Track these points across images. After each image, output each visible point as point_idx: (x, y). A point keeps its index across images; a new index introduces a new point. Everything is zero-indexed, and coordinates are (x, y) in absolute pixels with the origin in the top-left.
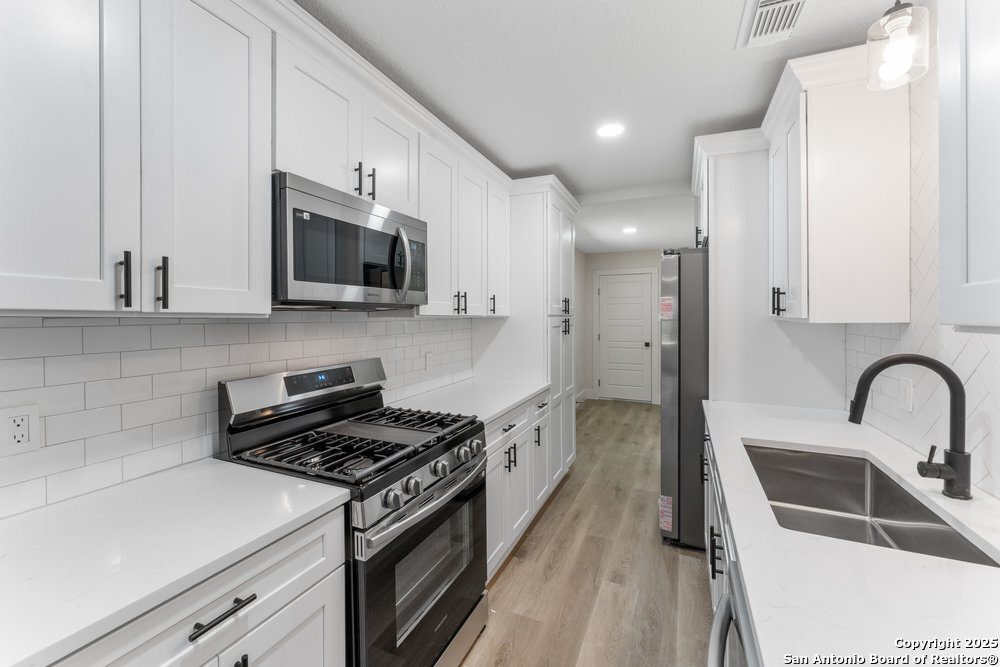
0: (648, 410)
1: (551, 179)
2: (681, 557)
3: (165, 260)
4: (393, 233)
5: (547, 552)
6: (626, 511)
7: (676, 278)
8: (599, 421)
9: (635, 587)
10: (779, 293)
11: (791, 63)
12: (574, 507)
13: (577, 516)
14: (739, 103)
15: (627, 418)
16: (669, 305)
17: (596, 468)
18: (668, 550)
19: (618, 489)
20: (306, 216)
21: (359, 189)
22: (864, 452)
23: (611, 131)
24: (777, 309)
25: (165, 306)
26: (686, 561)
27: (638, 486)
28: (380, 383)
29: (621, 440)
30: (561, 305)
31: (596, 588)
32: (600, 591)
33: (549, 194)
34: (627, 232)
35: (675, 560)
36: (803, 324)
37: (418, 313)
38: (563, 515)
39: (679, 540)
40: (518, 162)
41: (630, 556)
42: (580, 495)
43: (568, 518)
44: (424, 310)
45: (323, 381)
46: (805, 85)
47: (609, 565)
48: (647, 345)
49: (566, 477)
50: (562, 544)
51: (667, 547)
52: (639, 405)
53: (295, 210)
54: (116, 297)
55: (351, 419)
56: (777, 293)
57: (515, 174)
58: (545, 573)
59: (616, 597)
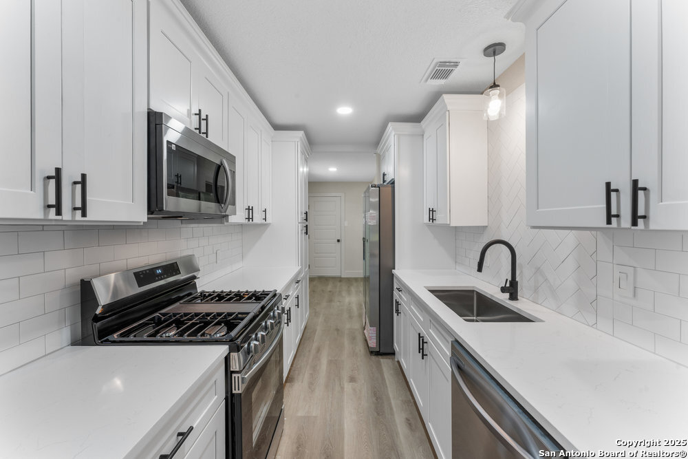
0: (340, 281)
1: (301, 134)
2: (382, 360)
3: (84, 176)
4: (218, 163)
5: (307, 376)
6: (346, 342)
7: (378, 199)
8: (314, 291)
9: (363, 382)
10: (433, 211)
11: (445, 96)
12: (315, 345)
13: (318, 350)
14: (412, 107)
15: (329, 288)
16: (374, 217)
17: (321, 319)
18: (374, 358)
19: (337, 330)
20: (174, 147)
21: (199, 129)
22: (473, 287)
23: (345, 111)
24: (432, 219)
25: (84, 215)
26: (385, 362)
27: (348, 326)
28: (195, 274)
29: (330, 301)
30: (304, 216)
31: (342, 388)
32: (345, 390)
33: (299, 143)
34: (331, 170)
35: (379, 364)
36: (447, 227)
37: (227, 221)
38: (309, 351)
39: (379, 352)
40: (281, 119)
41: (355, 366)
42: (316, 338)
43: (313, 351)
44: (232, 219)
45: (160, 274)
46: (449, 108)
47: (346, 375)
48: (338, 241)
49: (305, 328)
50: (315, 369)
51: (373, 357)
52: (334, 278)
53: (168, 142)
54: (44, 207)
55: (181, 302)
56: (432, 211)
57: (277, 127)
58: (310, 387)
59: (354, 390)
